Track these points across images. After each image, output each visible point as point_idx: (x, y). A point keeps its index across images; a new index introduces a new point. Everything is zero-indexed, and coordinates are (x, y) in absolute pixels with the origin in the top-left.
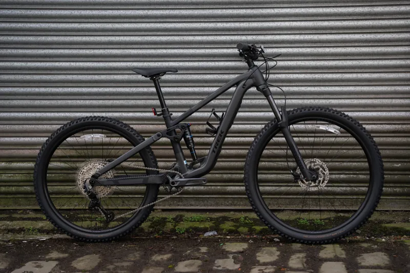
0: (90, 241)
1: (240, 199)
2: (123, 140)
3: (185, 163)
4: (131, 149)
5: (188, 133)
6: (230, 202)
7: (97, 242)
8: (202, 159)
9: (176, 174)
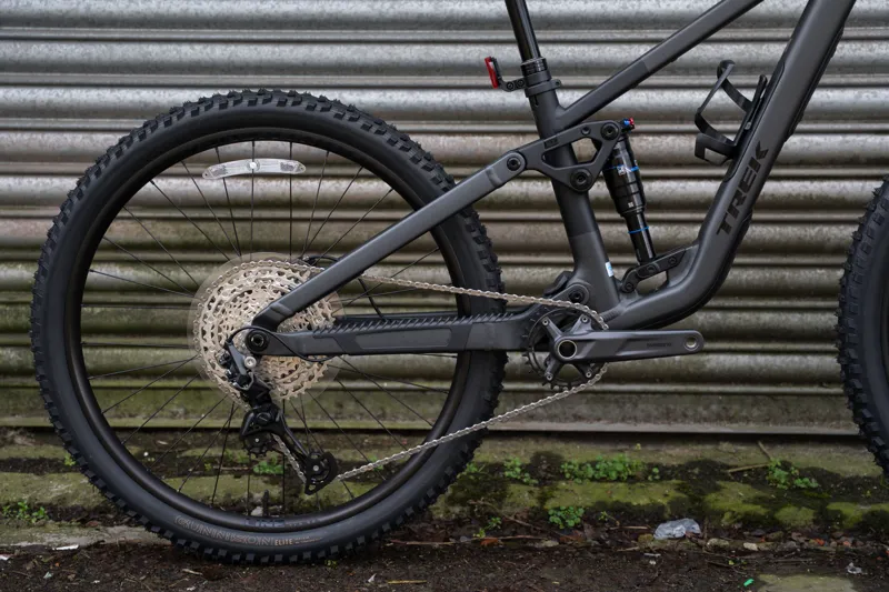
0: (243, 558)
1: (750, 400)
2: (378, 188)
3: (610, 273)
4: (396, 221)
5: (623, 155)
6: (714, 407)
7: (271, 562)
8: (673, 258)
9: (578, 313)
